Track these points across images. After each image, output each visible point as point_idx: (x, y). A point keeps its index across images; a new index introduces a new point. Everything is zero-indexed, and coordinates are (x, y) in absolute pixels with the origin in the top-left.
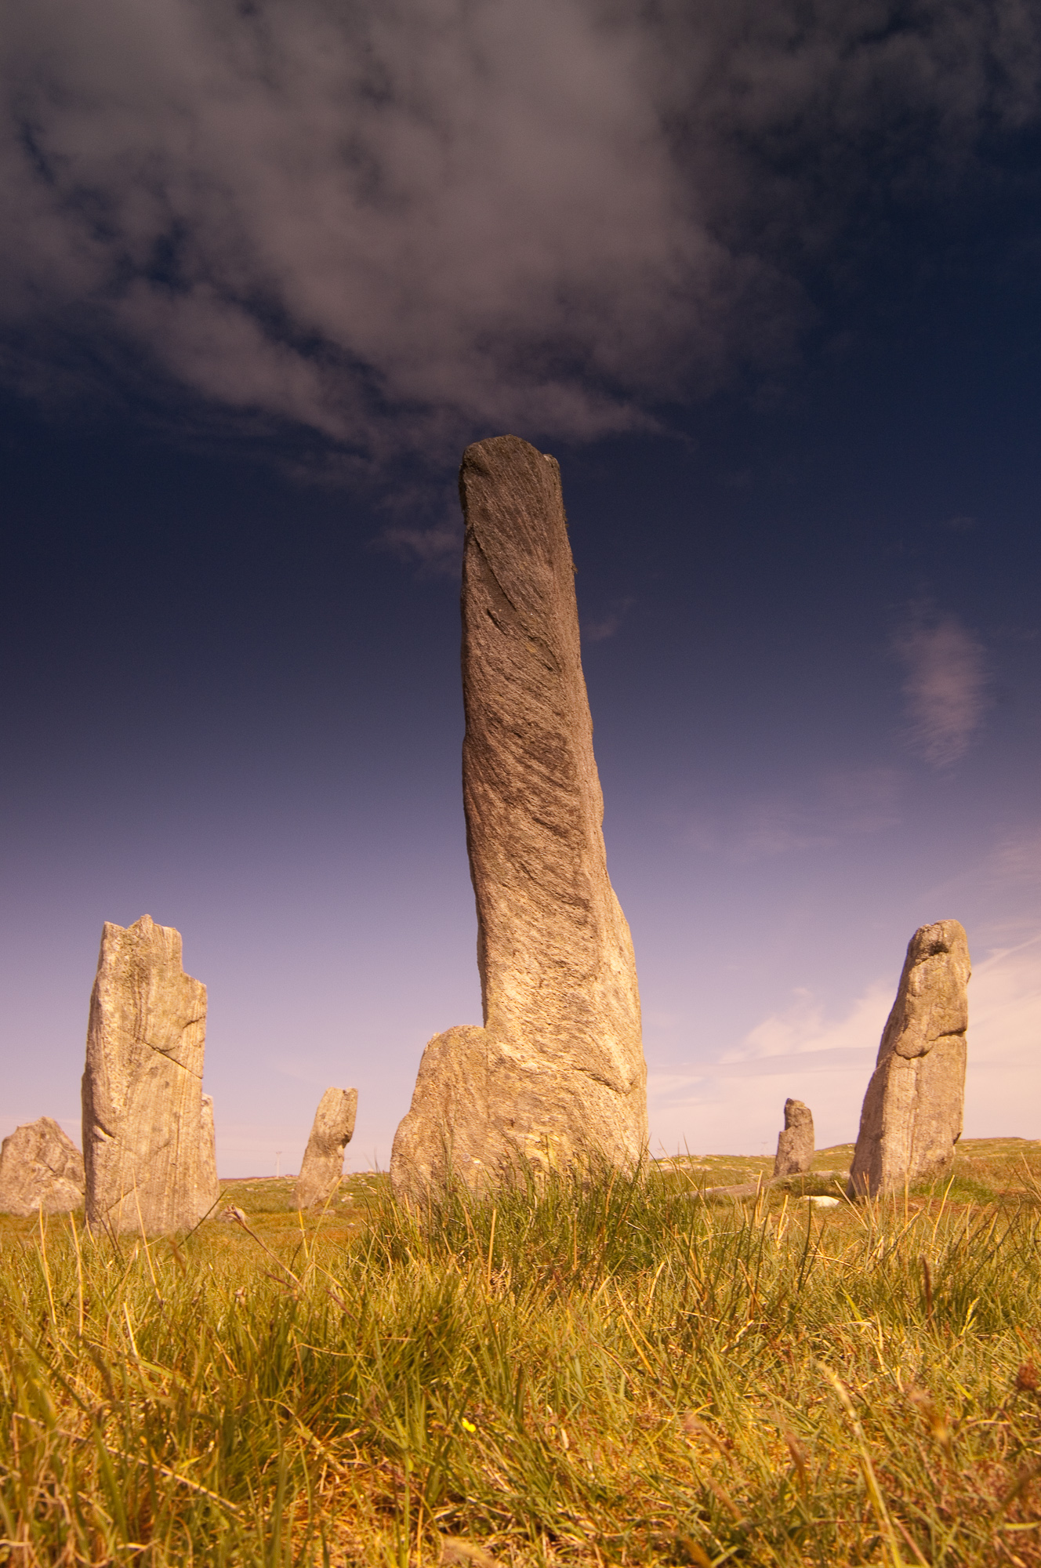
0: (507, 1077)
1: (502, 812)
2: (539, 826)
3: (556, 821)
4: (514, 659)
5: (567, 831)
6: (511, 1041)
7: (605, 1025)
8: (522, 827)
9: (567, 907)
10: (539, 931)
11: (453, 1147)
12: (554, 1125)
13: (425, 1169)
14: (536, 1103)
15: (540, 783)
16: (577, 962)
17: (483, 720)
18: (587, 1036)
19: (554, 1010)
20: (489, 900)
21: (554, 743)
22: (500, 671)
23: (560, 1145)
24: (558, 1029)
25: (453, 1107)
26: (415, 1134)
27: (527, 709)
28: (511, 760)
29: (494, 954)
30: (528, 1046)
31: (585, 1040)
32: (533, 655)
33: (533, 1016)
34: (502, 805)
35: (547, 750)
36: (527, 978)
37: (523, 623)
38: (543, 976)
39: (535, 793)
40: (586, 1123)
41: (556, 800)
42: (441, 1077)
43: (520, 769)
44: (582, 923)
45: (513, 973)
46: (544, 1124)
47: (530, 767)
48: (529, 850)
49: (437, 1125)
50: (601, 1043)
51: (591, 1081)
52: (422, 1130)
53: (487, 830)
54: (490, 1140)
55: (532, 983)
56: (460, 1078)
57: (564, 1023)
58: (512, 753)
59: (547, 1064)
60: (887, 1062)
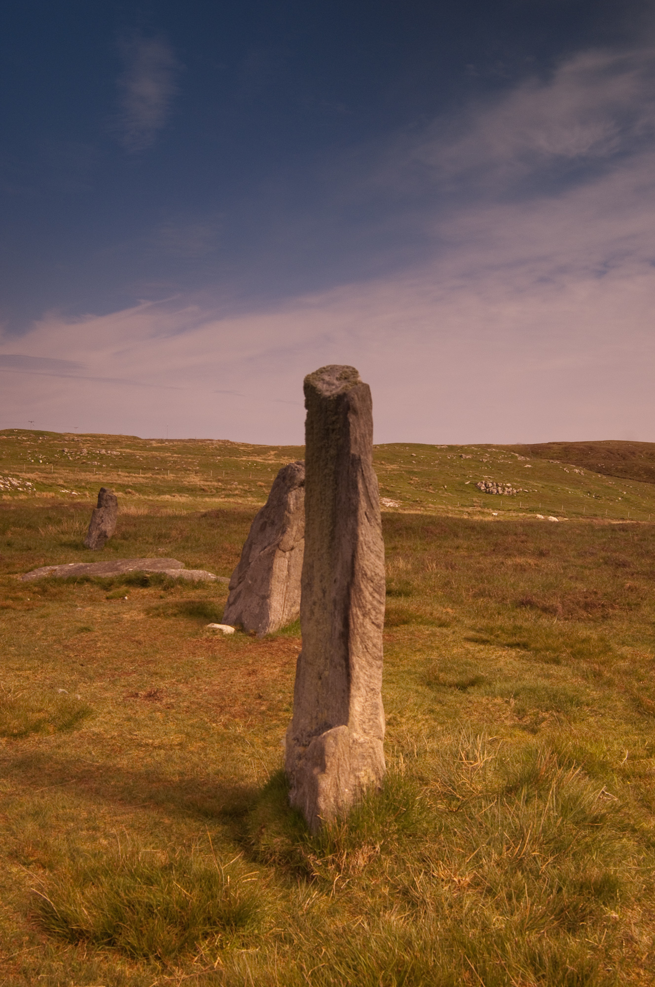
0: (356, 748)
1: (361, 621)
2: (373, 625)
3: (379, 621)
4: (374, 540)
5: (381, 625)
6: (356, 731)
7: (379, 711)
8: (368, 627)
9: (377, 662)
10: (367, 676)
11: (340, 787)
12: (368, 765)
13: (332, 799)
14: (363, 757)
15: (377, 604)
17: (360, 576)
19: (369, 711)
20: (352, 665)
21: (382, 582)
22: (369, 548)
23: (369, 773)
24: (370, 720)
25: (340, 769)
26: (328, 785)
27: (376, 567)
28: (368, 595)
29: (353, 691)
30: (361, 731)
33: (363, 717)
34: (362, 618)
35: (380, 586)
36: (362, 699)
38: (367, 697)
39: (374, 610)
40: (375, 760)
41: (380, 611)
43: (371, 598)
45: (358, 698)
46: (366, 765)
47: (375, 597)
48: (369, 638)
49: (336, 778)
50: (379, 721)
51: (376, 740)
52: (331, 783)
53: (356, 631)
54: (351, 779)
55: (363, 701)
56: (342, 754)
58: (369, 591)
59: (366, 737)
60: (272, 553)
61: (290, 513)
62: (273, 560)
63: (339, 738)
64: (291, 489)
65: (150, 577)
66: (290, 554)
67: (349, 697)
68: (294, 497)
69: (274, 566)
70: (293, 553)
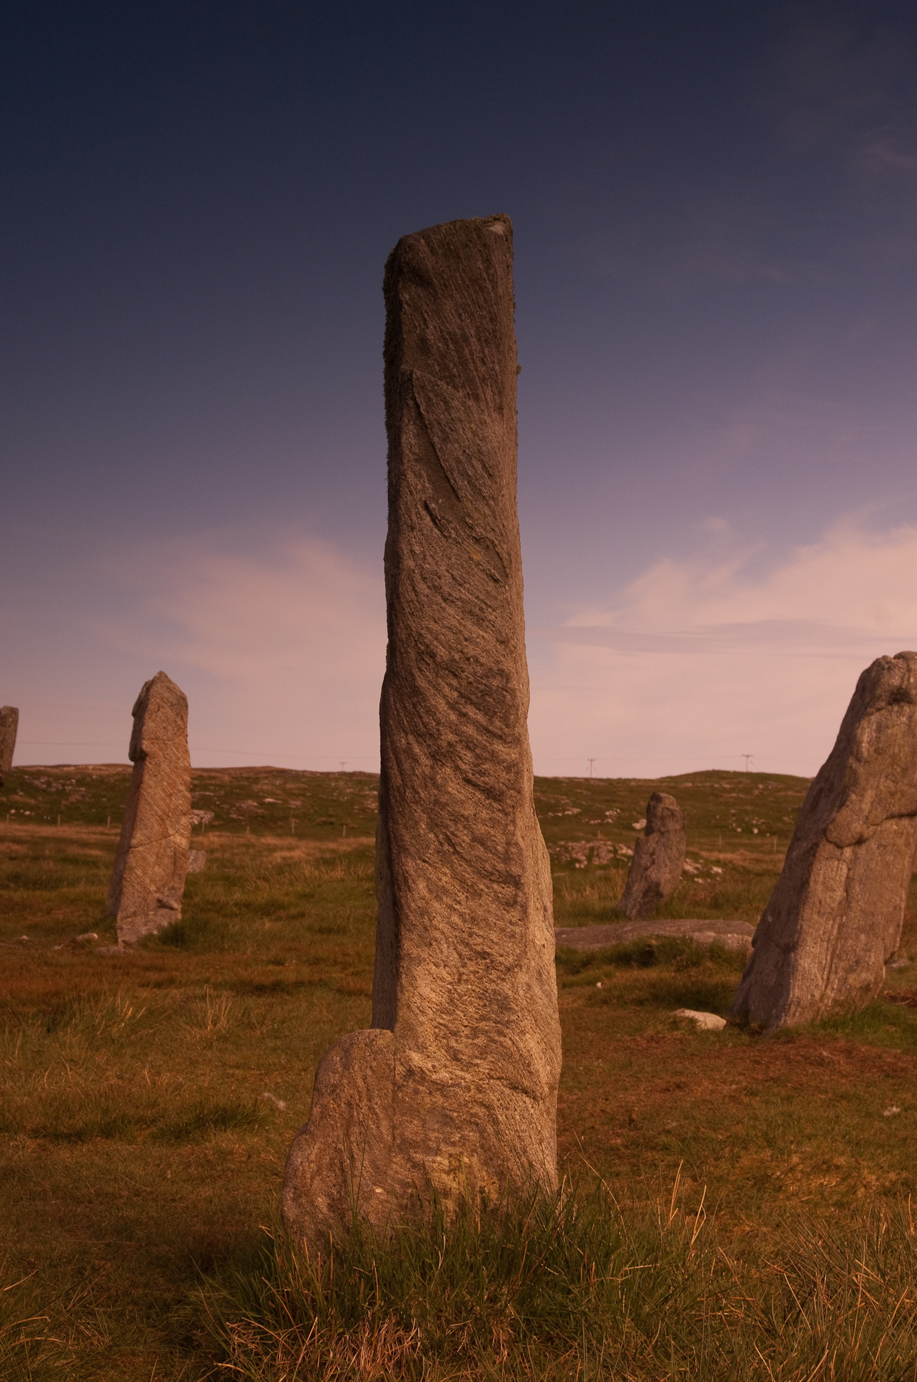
0: (416, 1092)
1: (427, 771)
2: (470, 789)
3: (490, 781)
4: (455, 573)
5: (502, 793)
6: (421, 1048)
7: (527, 1023)
8: (450, 789)
9: (495, 886)
10: (461, 915)
11: (353, 1176)
12: (464, 1144)
13: (321, 1201)
14: (447, 1120)
15: (475, 735)
16: (502, 952)
17: (413, 655)
18: (507, 1040)
19: (471, 1009)
20: (406, 880)
21: (495, 683)
22: (437, 589)
23: (470, 1166)
24: (475, 1032)
25: (355, 1129)
26: (312, 1162)
27: (466, 640)
28: (442, 706)
29: (409, 946)
30: (439, 1054)
31: (505, 1044)
32: (478, 564)
33: (448, 1018)
34: (428, 762)
35: (486, 693)
36: (444, 973)
37: (467, 519)
38: (462, 970)
39: (468, 748)
40: (500, 1140)
41: (493, 755)
42: (343, 1095)
43: (453, 717)
44: (511, 904)
45: (428, 967)
46: (454, 1144)
47: (465, 715)
48: (456, 818)
49: (338, 1151)
50: (521, 1045)
51: (507, 1091)
52: (320, 1157)
53: (409, 794)
54: (394, 1166)
55: (450, 979)
56: (364, 1095)
57: (482, 1024)
58: (445, 696)
59: (460, 1073)
60: (812, 848)
61: (859, 761)
62: (811, 864)
63: (356, 1053)
64: (869, 710)
65: (658, 947)
66: (855, 853)
67: (398, 958)
68: (874, 727)
69: (812, 877)
70: (862, 850)
